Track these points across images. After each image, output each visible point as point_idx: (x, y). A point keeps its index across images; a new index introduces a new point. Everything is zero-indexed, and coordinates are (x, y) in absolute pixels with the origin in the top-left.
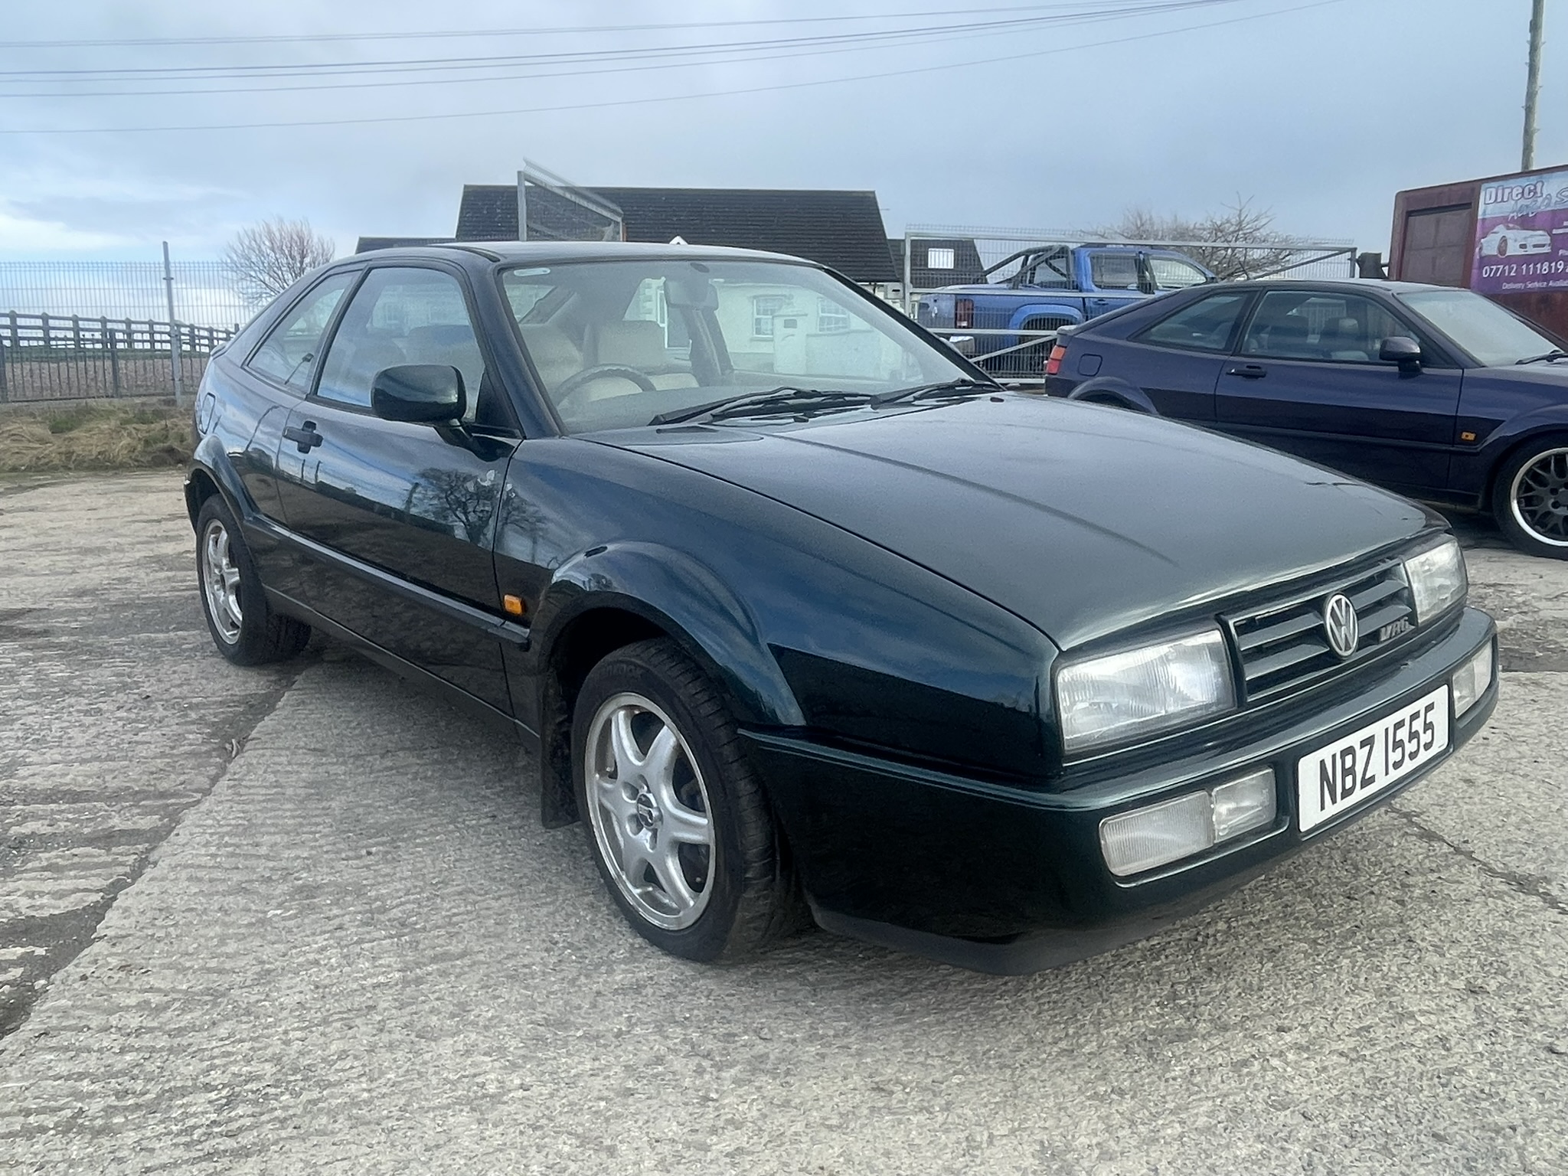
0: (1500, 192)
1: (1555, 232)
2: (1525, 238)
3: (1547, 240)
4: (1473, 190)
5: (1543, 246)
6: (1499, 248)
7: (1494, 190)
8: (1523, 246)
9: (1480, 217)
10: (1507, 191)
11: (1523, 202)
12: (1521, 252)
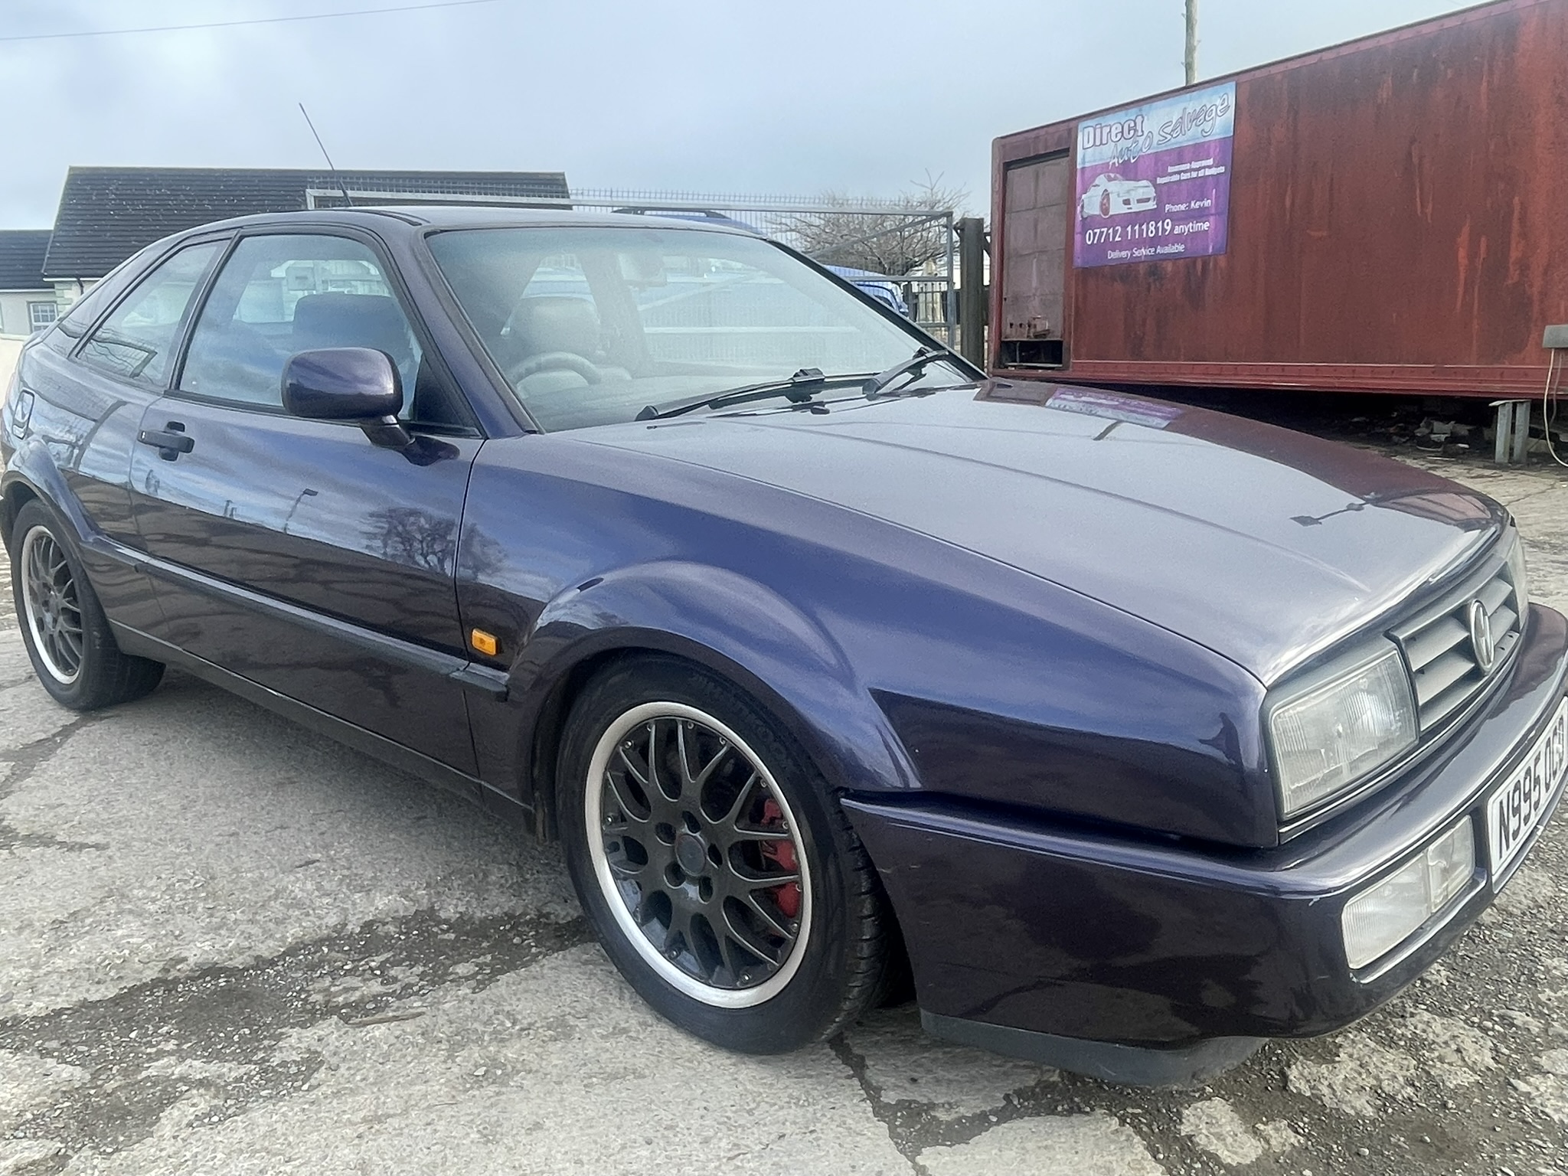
0: (1098, 131)
1: (1160, 181)
2: (1128, 192)
3: (1151, 192)
4: (1070, 131)
5: (1148, 200)
6: (1102, 204)
7: (1091, 130)
8: (1127, 202)
9: (1079, 167)
10: (1106, 130)
11: (1124, 144)
12: (1124, 210)
